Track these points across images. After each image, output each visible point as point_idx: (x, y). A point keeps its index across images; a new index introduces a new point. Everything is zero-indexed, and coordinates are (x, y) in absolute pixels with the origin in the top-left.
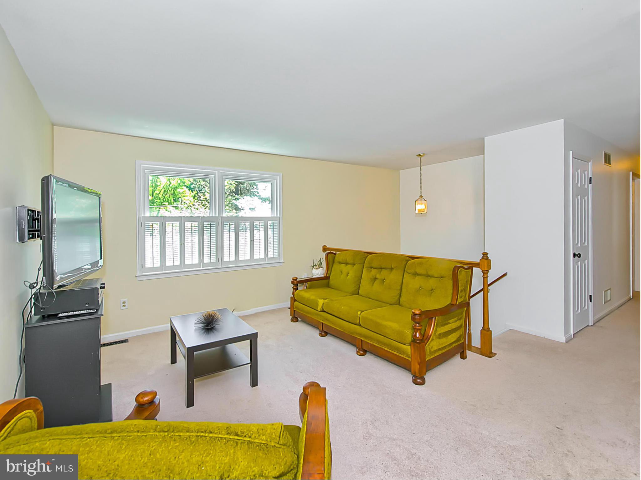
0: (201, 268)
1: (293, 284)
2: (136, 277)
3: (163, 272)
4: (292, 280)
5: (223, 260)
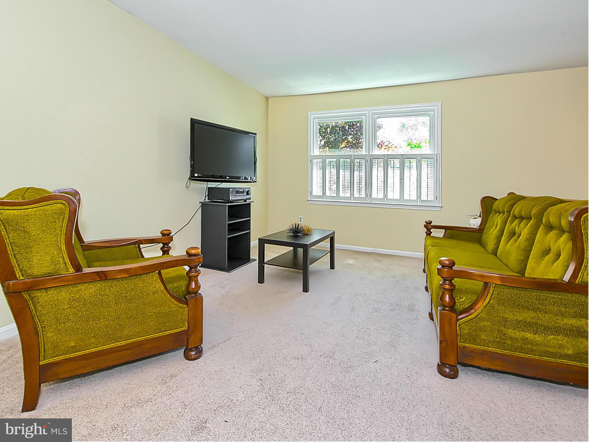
0: (352, 201)
1: (426, 228)
2: (308, 200)
3: (324, 200)
4: (425, 224)
5: (372, 196)
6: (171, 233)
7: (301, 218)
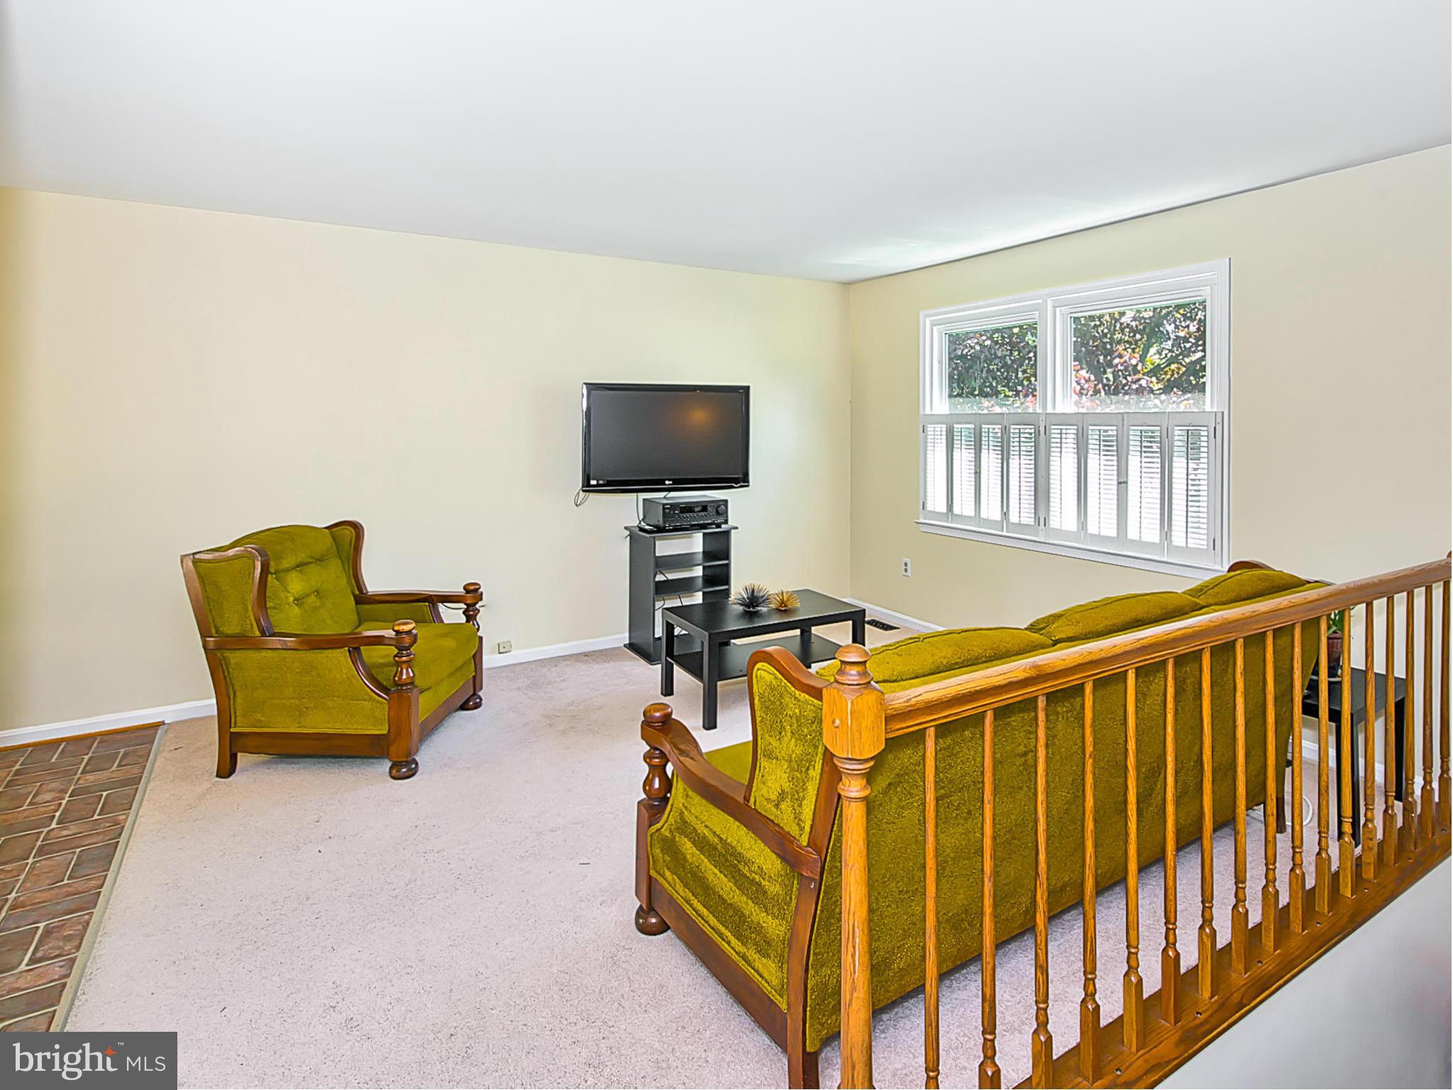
0: (1005, 533)
3: (951, 525)
6: (479, 588)
7: (906, 564)
